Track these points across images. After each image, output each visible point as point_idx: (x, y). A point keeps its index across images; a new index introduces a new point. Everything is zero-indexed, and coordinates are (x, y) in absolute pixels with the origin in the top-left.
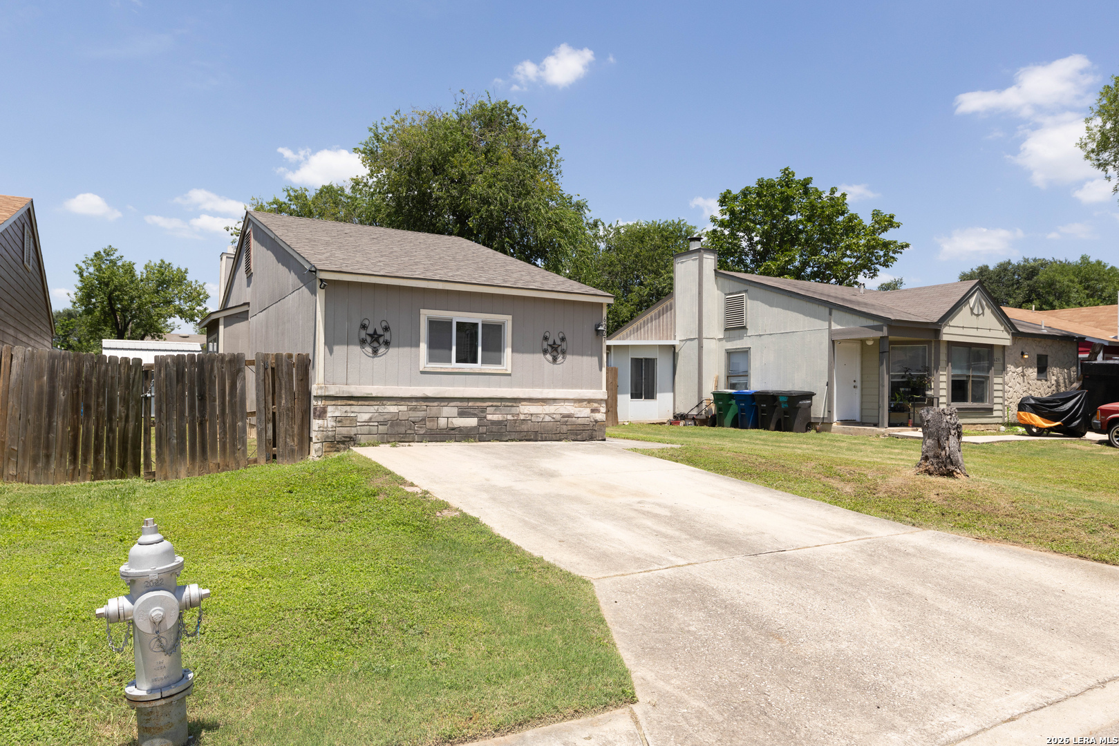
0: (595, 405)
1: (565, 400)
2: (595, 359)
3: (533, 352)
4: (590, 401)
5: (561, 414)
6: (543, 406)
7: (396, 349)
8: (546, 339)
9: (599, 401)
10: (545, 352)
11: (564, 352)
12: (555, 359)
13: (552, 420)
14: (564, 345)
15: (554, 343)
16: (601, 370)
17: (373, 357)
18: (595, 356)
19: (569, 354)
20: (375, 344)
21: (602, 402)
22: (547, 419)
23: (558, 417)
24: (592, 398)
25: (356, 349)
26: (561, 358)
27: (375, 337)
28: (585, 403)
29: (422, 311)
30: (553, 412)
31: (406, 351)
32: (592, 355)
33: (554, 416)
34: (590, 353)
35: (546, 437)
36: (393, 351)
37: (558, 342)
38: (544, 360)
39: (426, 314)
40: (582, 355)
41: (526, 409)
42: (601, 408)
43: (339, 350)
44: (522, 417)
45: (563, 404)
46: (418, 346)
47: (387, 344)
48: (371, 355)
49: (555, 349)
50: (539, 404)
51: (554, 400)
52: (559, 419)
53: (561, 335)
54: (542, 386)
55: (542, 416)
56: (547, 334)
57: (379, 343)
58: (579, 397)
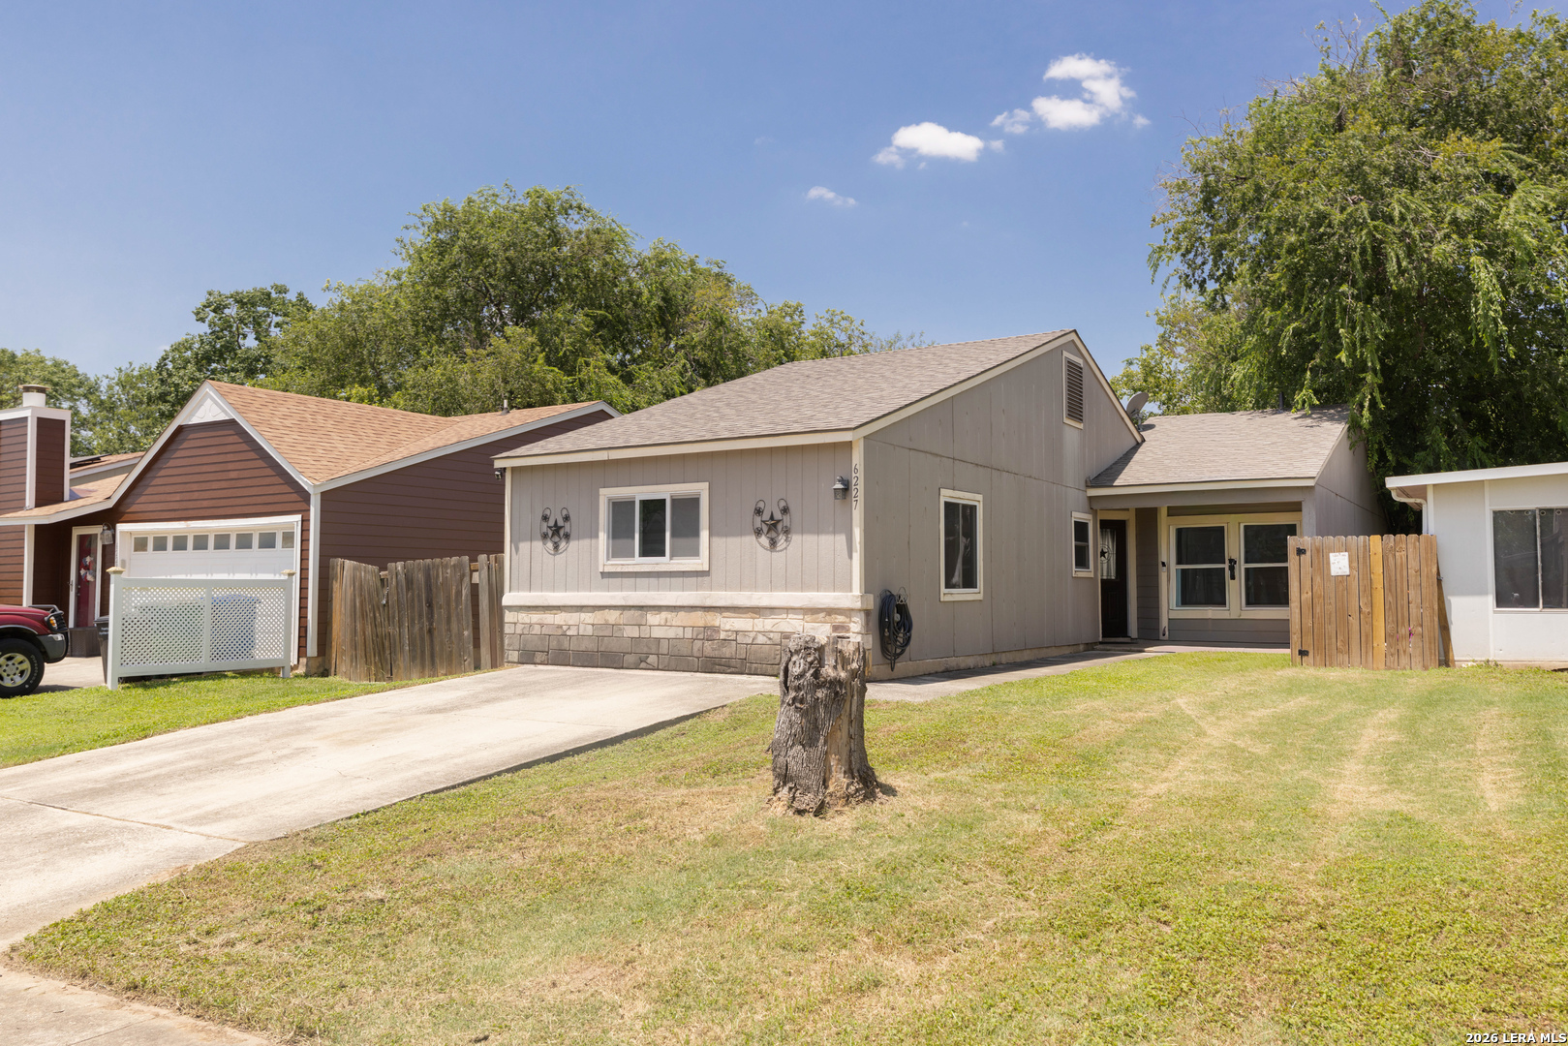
0: (841, 619)
1: (788, 610)
2: (841, 538)
3: (741, 534)
4: (830, 611)
5: (782, 633)
6: (754, 618)
7: (576, 542)
8: (759, 512)
9: (848, 612)
10: (758, 532)
11: (787, 531)
12: (773, 543)
13: (769, 642)
14: (786, 519)
15: (772, 518)
16: (851, 557)
17: (554, 555)
18: (840, 532)
19: (796, 533)
20: (556, 539)
21: (853, 613)
22: (761, 639)
23: (777, 637)
24: (832, 606)
25: (538, 544)
26: (783, 541)
27: (556, 530)
28: (822, 615)
29: (602, 491)
30: (768, 628)
31: (585, 543)
32: (834, 533)
33: (771, 635)
34: (831, 529)
35: (756, 669)
36: (573, 544)
37: (778, 516)
38: (754, 547)
39: (607, 494)
40: (818, 532)
41: (729, 624)
42: (852, 625)
43: (524, 546)
44: (723, 635)
45: (785, 616)
46: (597, 537)
47: (567, 536)
48: (552, 552)
49: (773, 527)
50: (748, 615)
51: (772, 610)
52: (778, 641)
53: (782, 504)
54: (755, 587)
55: (752, 635)
56: (761, 505)
57: (559, 536)
58: (810, 605)
